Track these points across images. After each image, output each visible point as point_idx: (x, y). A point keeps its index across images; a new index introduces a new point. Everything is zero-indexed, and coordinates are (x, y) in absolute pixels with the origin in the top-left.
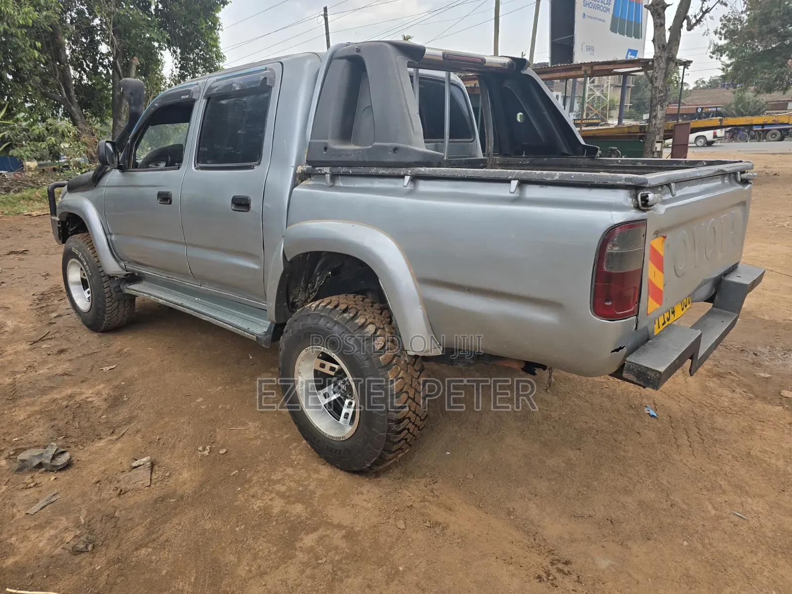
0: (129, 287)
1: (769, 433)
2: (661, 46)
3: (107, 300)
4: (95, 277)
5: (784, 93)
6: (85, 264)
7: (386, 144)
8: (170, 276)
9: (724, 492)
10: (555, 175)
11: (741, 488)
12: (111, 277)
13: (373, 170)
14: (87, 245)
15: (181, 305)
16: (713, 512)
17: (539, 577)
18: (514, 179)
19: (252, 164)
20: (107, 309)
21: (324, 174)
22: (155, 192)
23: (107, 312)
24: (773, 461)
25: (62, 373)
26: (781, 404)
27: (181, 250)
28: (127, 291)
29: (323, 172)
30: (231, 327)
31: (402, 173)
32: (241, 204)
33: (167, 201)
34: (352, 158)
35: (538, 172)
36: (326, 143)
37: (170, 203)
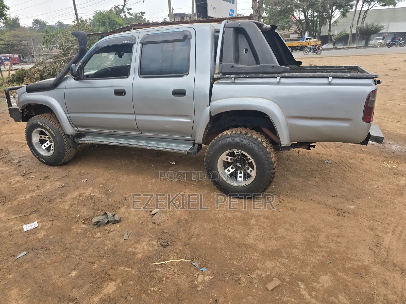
0: (81, 139)
1: (367, 162)
2: (256, 10)
3: (66, 148)
4: (58, 137)
5: (289, 30)
6: (50, 130)
7: (268, 65)
8: (116, 131)
9: (368, 182)
10: (348, 75)
11: (372, 180)
12: (69, 136)
13: (260, 75)
14: (50, 120)
15: (128, 144)
16: (369, 188)
17: (337, 215)
18: (331, 77)
19: (183, 74)
20: (66, 153)
21: (231, 78)
22: (112, 90)
23: (66, 155)
24: (375, 170)
25: (60, 186)
26: (364, 153)
27: (132, 117)
28: (80, 142)
29: (230, 77)
30: (169, 150)
31: (276, 76)
32: (179, 93)
33: (122, 94)
34: (249, 71)
35: (340, 74)
36: (233, 65)
37: (125, 95)
